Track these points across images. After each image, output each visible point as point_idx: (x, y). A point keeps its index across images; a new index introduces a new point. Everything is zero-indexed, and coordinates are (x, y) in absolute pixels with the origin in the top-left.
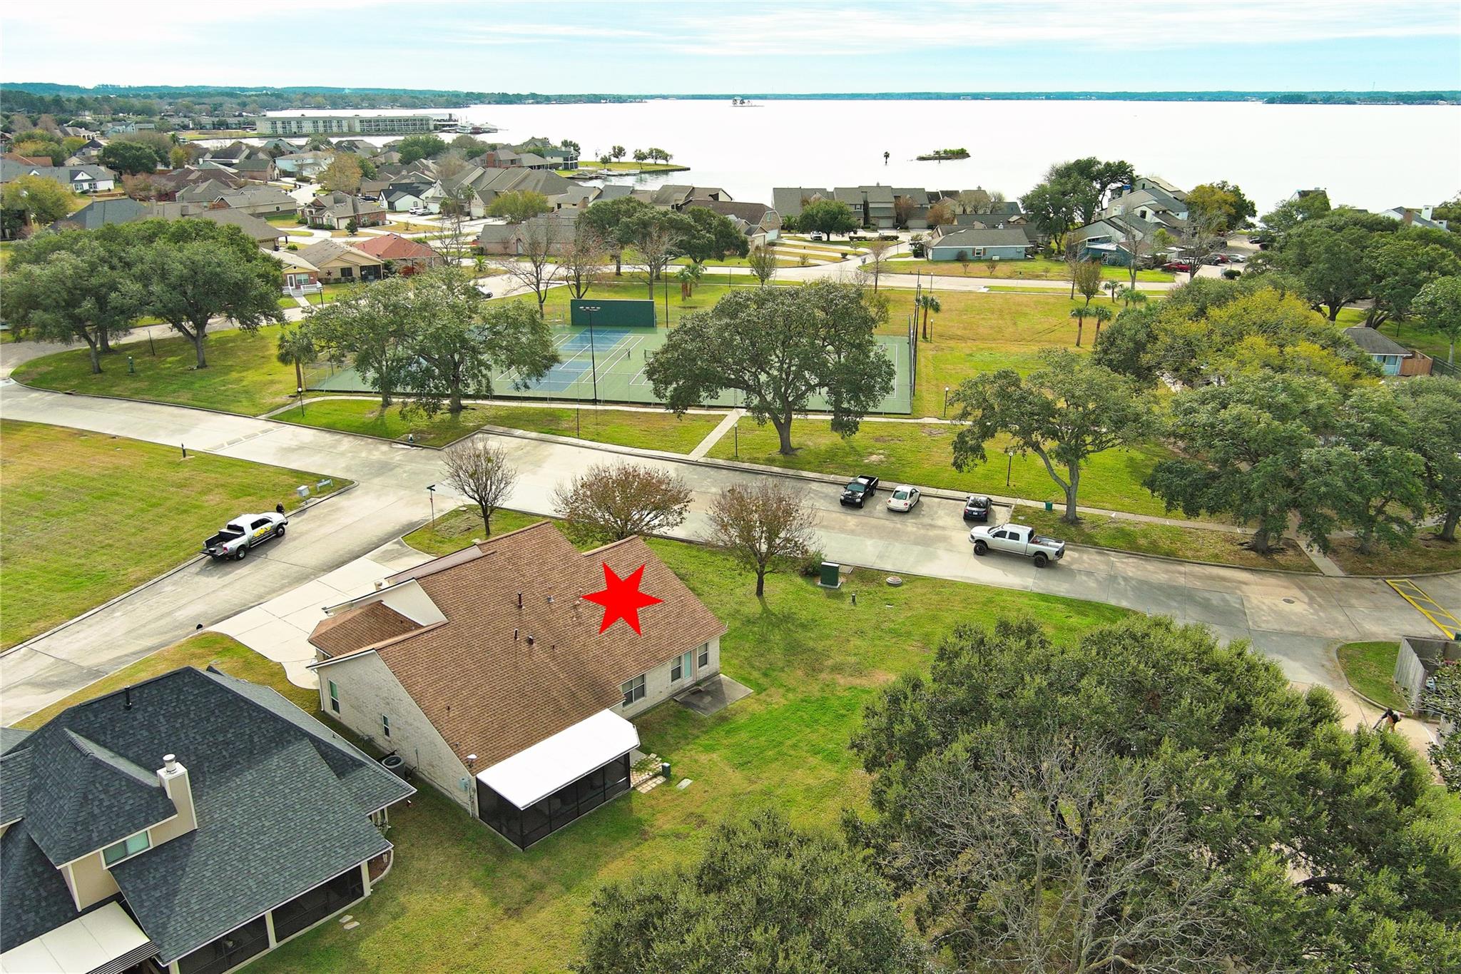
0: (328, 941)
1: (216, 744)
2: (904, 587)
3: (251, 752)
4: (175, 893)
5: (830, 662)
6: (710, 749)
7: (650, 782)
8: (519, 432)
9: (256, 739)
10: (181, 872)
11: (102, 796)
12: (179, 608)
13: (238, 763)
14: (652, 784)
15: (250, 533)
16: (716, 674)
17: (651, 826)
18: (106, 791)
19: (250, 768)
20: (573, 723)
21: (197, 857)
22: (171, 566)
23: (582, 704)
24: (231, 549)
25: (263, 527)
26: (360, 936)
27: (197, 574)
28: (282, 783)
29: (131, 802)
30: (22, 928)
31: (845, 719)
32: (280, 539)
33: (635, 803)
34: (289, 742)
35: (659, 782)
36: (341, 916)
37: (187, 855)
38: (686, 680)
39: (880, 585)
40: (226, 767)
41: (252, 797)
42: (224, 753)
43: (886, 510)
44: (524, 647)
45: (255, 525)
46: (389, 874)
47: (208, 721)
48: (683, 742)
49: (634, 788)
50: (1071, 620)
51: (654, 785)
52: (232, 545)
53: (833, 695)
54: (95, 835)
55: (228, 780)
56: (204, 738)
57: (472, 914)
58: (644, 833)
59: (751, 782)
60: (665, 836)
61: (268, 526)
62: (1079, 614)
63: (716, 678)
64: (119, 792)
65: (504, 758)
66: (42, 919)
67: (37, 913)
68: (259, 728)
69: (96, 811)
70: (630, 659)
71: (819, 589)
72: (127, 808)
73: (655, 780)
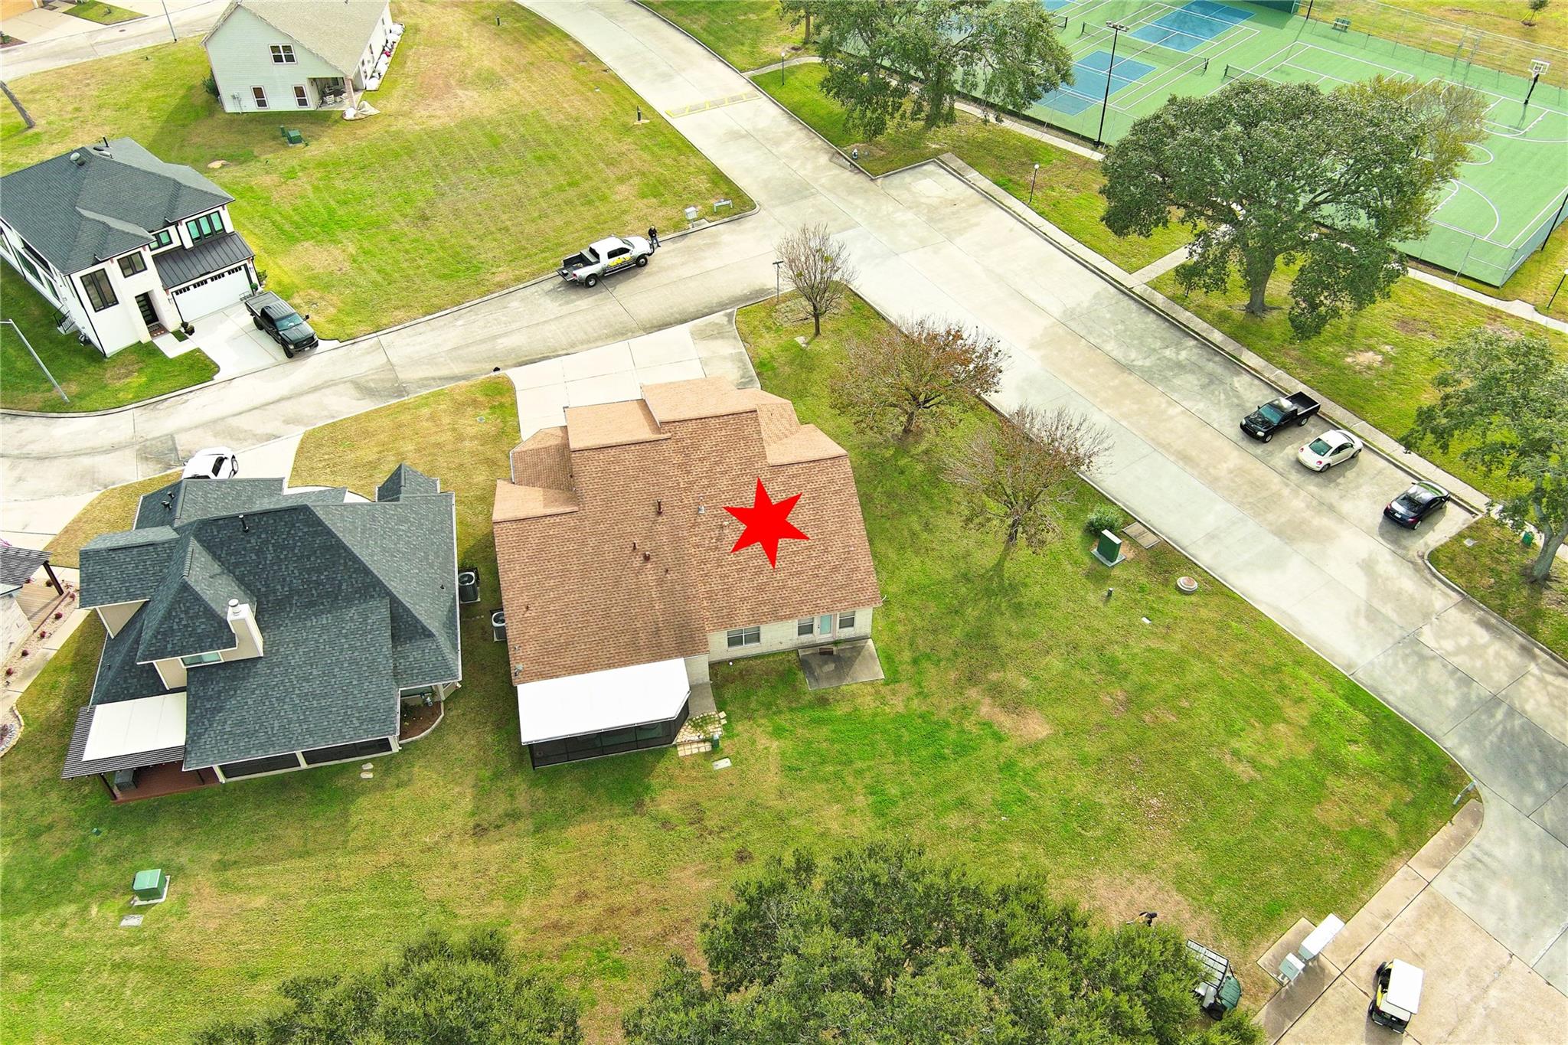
0: (341, 782)
1: (309, 582)
2: (1193, 599)
3: (336, 598)
4: (220, 709)
5: (994, 677)
6: (778, 732)
7: (695, 745)
8: (973, 175)
9: (344, 587)
10: (232, 693)
11: (182, 616)
12: (506, 334)
13: (322, 603)
14: (694, 749)
15: (605, 262)
16: (865, 638)
17: (653, 800)
18: (186, 612)
19: (329, 612)
20: (639, 662)
21: (252, 683)
22: (533, 275)
23: (659, 645)
24: (580, 277)
25: (621, 256)
26: (367, 789)
27: (547, 293)
28: (346, 637)
29: (203, 626)
30: (127, 689)
31: (941, 763)
32: (639, 270)
33: (661, 767)
34: (372, 596)
35: (702, 750)
36: (366, 762)
37: (244, 679)
38: (820, 636)
39: (1166, 583)
40: (312, 604)
41: (317, 642)
42: (314, 592)
43: (1293, 459)
44: (638, 561)
45: (611, 255)
46: (426, 738)
47: (309, 559)
48: (762, 712)
49: (675, 746)
50: (1353, 748)
51: (695, 751)
52: (583, 272)
53: (959, 724)
54: (169, 646)
55: (308, 617)
56: (300, 574)
57: (449, 815)
58: (640, 804)
59: (781, 795)
60: (654, 819)
61: (627, 256)
62: (1372, 742)
63: (861, 643)
64: (197, 616)
65: (551, 677)
66: (142, 686)
67: (139, 680)
68: (350, 577)
69: (175, 627)
70: (746, 606)
71: (1087, 560)
72: (199, 631)
73: (702, 744)
